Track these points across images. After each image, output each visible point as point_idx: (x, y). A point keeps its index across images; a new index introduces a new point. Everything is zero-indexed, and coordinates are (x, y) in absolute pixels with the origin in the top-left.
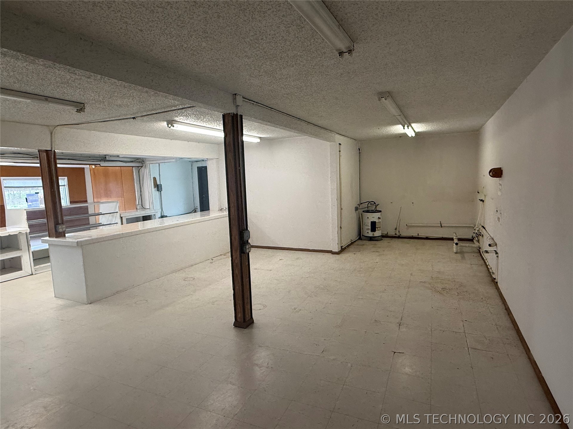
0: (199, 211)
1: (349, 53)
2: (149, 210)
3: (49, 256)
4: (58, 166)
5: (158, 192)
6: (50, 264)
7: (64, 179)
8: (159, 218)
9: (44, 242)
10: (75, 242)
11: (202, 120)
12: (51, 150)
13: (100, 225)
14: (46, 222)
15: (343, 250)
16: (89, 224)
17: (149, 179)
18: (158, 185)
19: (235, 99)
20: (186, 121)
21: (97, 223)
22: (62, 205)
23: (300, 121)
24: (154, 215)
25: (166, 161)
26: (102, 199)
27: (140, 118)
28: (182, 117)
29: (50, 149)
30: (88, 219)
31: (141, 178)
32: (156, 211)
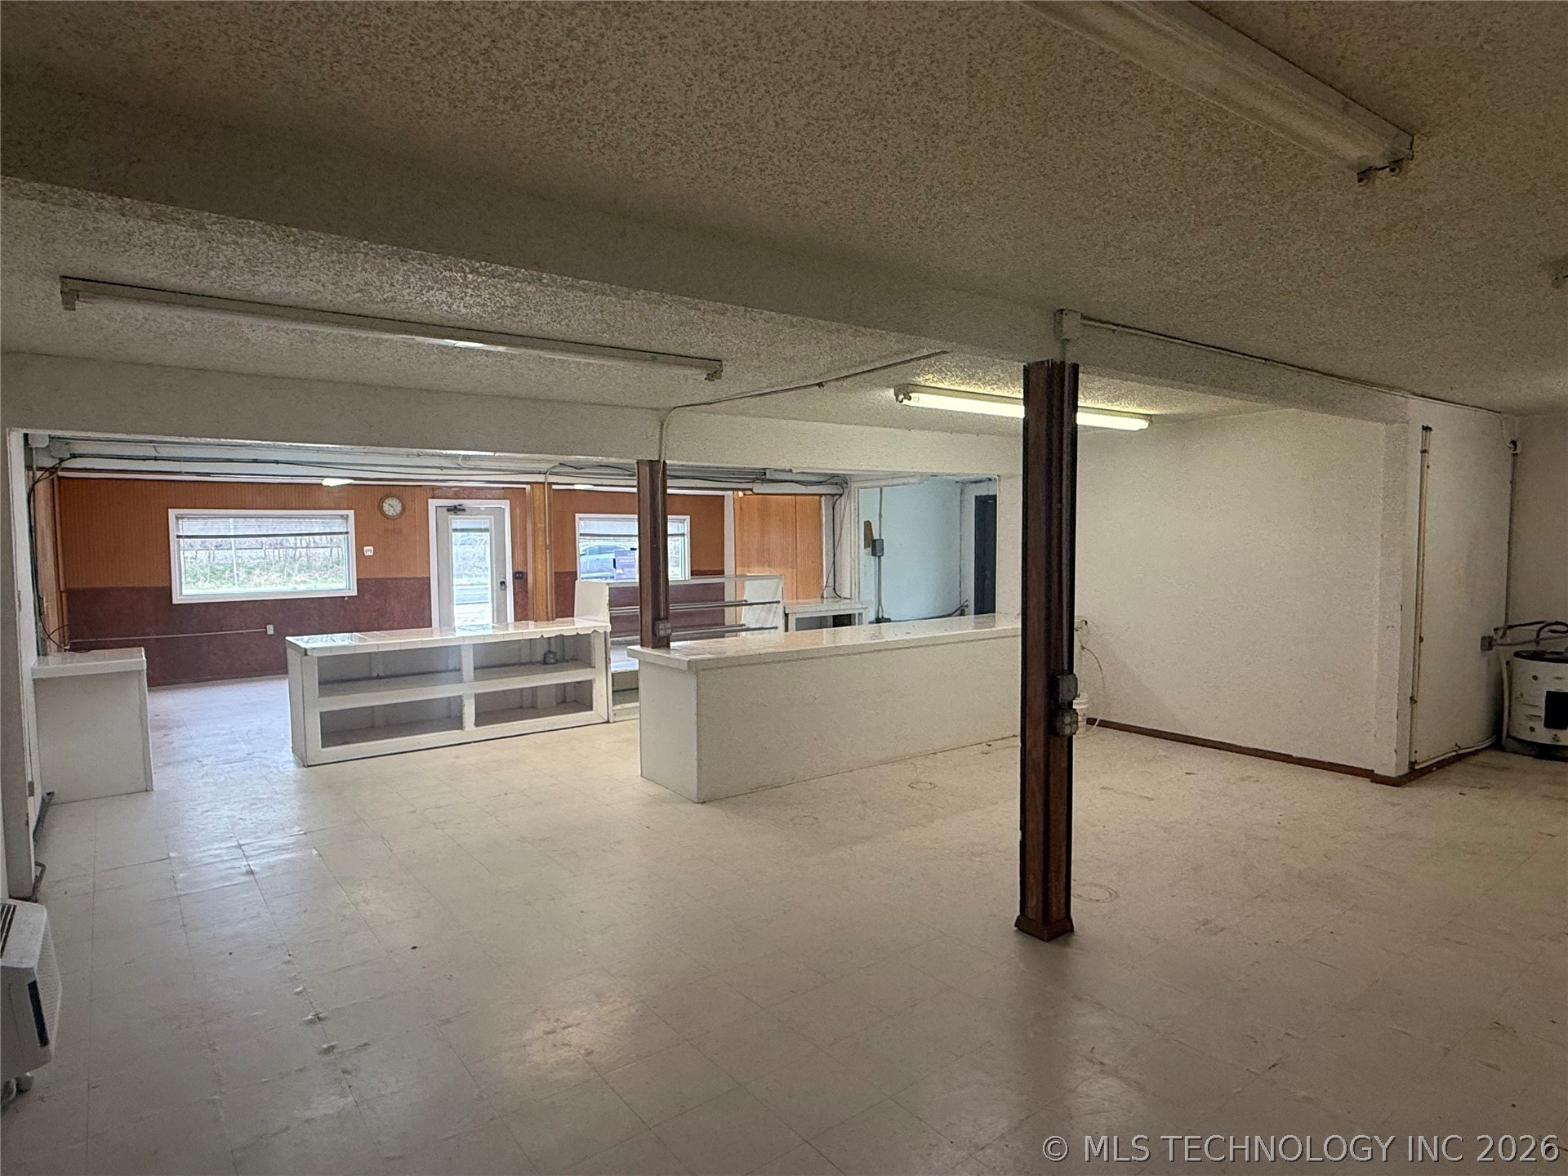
0: (973, 612)
1: (1392, 170)
2: (848, 601)
3: (637, 689)
4: (669, 491)
5: (873, 557)
6: (637, 704)
7: (684, 520)
8: (870, 623)
9: (632, 654)
10: (685, 661)
11: (980, 380)
12: (659, 461)
13: (744, 629)
14: (639, 613)
15: (1414, 774)
16: (723, 624)
17: (855, 526)
18: (874, 541)
19: (1060, 323)
20: (940, 385)
21: (738, 623)
22: (670, 579)
23: (1271, 365)
24: (860, 614)
25: (895, 482)
26: (752, 569)
27: (832, 383)
28: (931, 376)
29: (656, 458)
30: (723, 611)
31: (838, 521)
32: (864, 606)
